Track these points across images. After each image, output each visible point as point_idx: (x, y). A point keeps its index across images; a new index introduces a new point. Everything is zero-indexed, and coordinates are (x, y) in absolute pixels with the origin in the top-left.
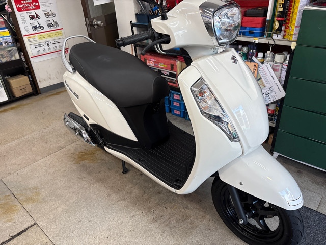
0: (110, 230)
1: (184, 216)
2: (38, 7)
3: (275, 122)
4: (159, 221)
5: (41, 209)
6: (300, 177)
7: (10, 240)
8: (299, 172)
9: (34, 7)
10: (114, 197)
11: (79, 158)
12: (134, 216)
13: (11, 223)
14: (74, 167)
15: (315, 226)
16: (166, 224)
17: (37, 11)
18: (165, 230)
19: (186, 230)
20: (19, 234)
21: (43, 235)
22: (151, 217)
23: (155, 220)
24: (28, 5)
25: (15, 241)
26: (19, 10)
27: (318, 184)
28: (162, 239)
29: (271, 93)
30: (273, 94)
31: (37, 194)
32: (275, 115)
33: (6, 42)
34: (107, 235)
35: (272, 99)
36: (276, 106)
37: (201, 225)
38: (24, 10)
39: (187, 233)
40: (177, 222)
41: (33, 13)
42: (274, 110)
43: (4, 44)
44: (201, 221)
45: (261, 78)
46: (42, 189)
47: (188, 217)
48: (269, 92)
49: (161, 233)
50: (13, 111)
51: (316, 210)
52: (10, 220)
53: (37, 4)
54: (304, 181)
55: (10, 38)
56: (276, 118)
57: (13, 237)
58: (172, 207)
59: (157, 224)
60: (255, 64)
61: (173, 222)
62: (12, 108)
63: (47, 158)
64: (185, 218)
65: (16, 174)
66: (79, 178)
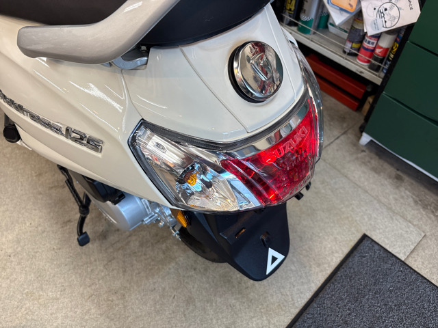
1: (157, 235)
3: (382, 75)
6: (397, 187)
8: (398, 178)
15: (391, 292)
18: (114, 258)
19: (152, 263)
27: (425, 207)
28: (103, 274)
29: (391, 8)
30: (394, 12)
32: (388, 59)
34: (10, 251)
35: (388, 24)
36: (396, 41)
37: (181, 259)
39: (151, 269)
40: (141, 245)
42: (387, 49)
48: (387, 6)
49: (106, 262)
51: (403, 260)
54: (402, 197)
56: (387, 67)
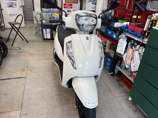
0: (42, 90)
2: (71, 8)
4: (59, 96)
5: (31, 74)
7: (16, 78)
8: (136, 111)
9: (70, 7)
10: (53, 81)
11: (54, 65)
12: (53, 90)
13: (20, 74)
14: (50, 67)
16: (60, 98)
17: (71, 9)
20: (20, 78)
21: (25, 81)
22: (58, 93)
23: (58, 95)
24: (68, 6)
25: (17, 79)
26: (65, 7)
29: (136, 66)
31: (33, 70)
33: (57, 18)
35: (135, 70)
38: (66, 8)
41: (69, 9)
43: (56, 19)
44: (73, 104)
45: (133, 58)
46: (36, 69)
47: (70, 100)
50: (49, 43)
52: (21, 73)
53: (72, 6)
55: (59, 17)
57: (18, 78)
58: (67, 94)
59: (57, 96)
60: (133, 50)
61: (63, 99)
62: (50, 42)
63: (46, 61)
64: (69, 100)
65: (33, 61)
66: (49, 71)
